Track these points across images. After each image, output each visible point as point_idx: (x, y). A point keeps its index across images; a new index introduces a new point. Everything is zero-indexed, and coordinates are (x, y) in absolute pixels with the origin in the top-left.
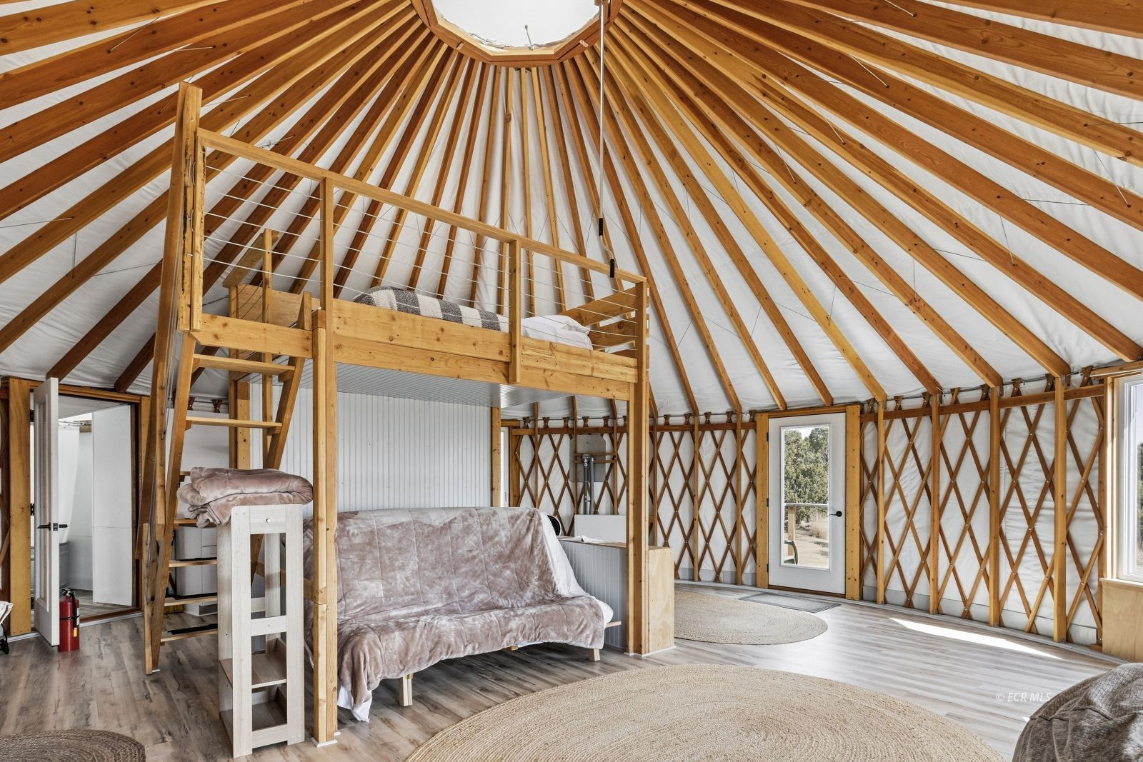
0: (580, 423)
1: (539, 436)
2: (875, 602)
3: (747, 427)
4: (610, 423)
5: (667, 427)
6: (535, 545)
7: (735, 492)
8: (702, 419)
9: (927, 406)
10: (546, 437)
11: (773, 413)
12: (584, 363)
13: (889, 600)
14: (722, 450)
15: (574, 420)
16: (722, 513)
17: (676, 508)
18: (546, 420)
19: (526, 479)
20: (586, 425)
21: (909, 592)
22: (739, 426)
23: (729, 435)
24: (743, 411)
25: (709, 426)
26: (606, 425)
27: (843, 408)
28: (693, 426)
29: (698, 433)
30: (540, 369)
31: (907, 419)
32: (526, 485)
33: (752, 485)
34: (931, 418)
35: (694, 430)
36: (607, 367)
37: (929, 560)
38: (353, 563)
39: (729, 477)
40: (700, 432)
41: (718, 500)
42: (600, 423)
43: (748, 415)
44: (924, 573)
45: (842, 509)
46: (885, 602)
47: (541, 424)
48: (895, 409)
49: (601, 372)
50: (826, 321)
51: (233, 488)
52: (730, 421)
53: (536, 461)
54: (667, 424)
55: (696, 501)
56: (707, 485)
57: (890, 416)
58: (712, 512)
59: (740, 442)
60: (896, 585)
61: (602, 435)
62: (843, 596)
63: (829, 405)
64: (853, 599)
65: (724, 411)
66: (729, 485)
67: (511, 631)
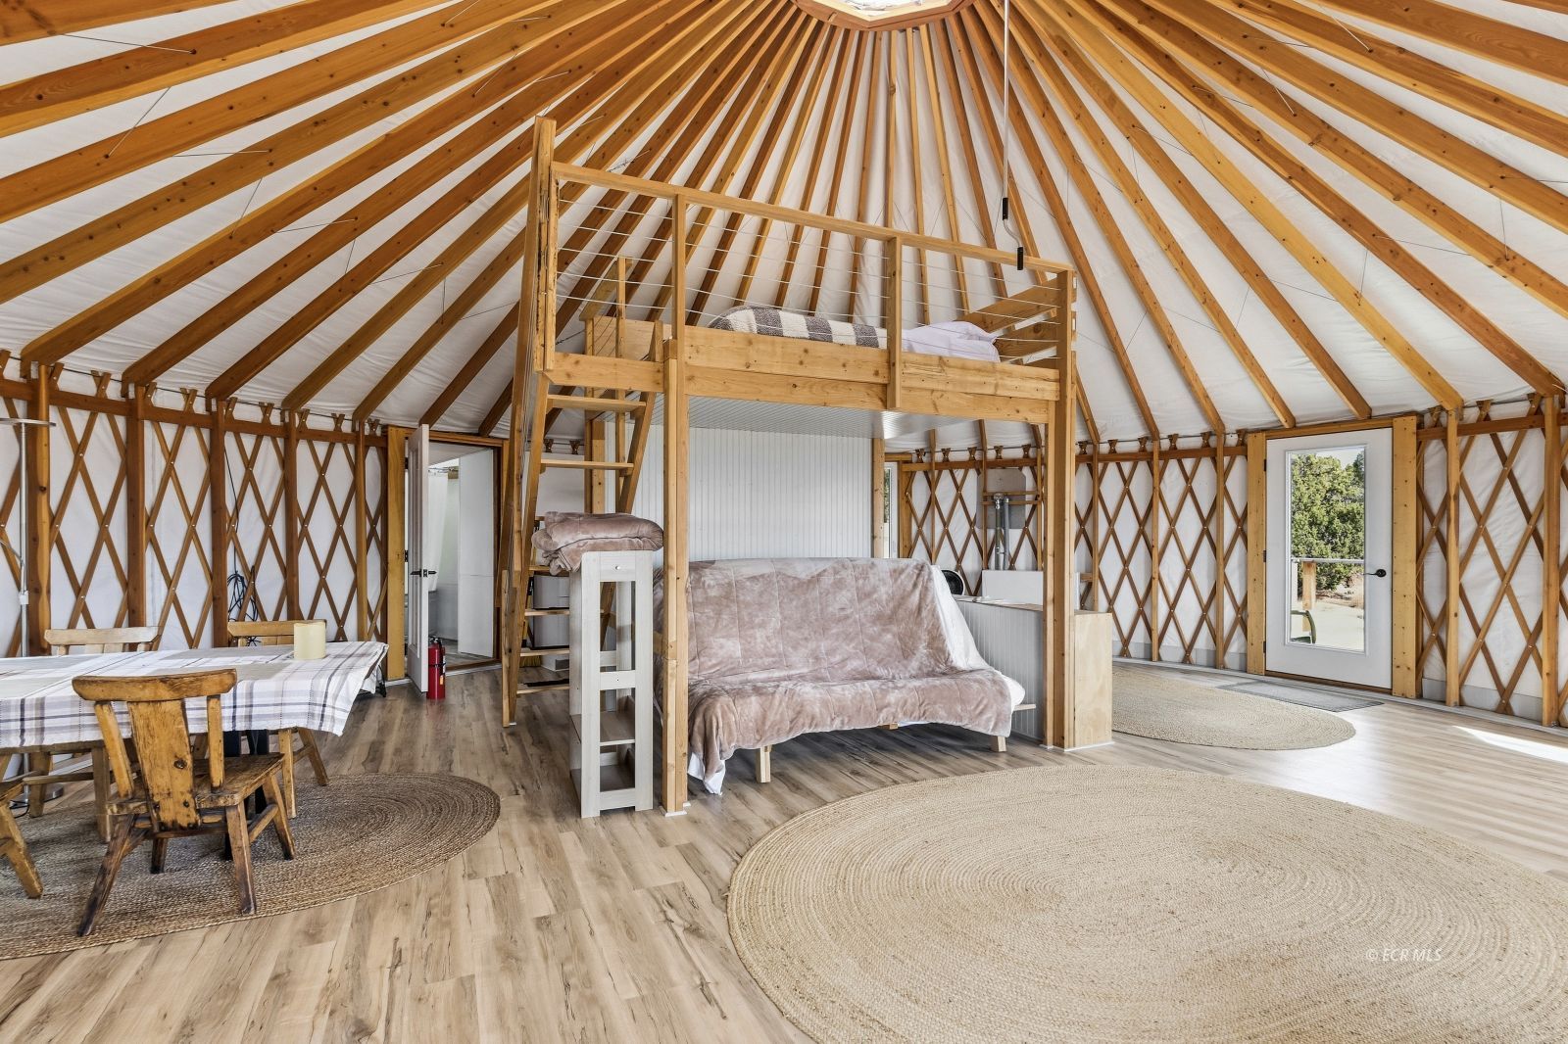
0: (991, 455)
1: (936, 472)
2: (1443, 702)
3: (1232, 453)
4: (1031, 453)
5: (1113, 456)
6: (924, 605)
7: (1215, 541)
8: (1165, 444)
9: (1536, 413)
10: (946, 473)
11: (1272, 432)
12: (984, 379)
13: (1467, 699)
14: (1195, 485)
15: (983, 450)
16: (1194, 570)
17: (1126, 562)
18: (946, 452)
19: (920, 526)
20: (999, 457)
21: (1505, 692)
22: (1220, 452)
23: (1206, 465)
24: (1227, 431)
25: (1175, 453)
26: (1026, 456)
27: (1387, 421)
28: (1152, 453)
29: (1158, 463)
30: (926, 390)
31: (1500, 434)
32: (920, 533)
33: (1241, 532)
34: (1543, 430)
35: (1152, 459)
36: (1016, 383)
37: (1541, 645)
38: (708, 618)
39: (1205, 522)
40: (1161, 462)
41: (1188, 554)
42: (1019, 454)
43: (1236, 436)
44: (1531, 663)
45: (1385, 565)
46: (1461, 704)
47: (939, 457)
48: (1479, 420)
49: (1008, 389)
50: (1354, 300)
51: (583, 533)
52: (1207, 445)
53: (932, 502)
54: (1113, 452)
55: (1155, 554)
56: (1172, 532)
57: (1467, 430)
58: (1180, 568)
59: (1223, 475)
60: (1480, 678)
61: (1021, 469)
62: (1389, 692)
63: (1364, 417)
64: (1404, 696)
65: (1198, 431)
66: (1205, 532)
67: (888, 705)
